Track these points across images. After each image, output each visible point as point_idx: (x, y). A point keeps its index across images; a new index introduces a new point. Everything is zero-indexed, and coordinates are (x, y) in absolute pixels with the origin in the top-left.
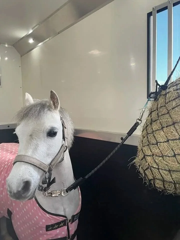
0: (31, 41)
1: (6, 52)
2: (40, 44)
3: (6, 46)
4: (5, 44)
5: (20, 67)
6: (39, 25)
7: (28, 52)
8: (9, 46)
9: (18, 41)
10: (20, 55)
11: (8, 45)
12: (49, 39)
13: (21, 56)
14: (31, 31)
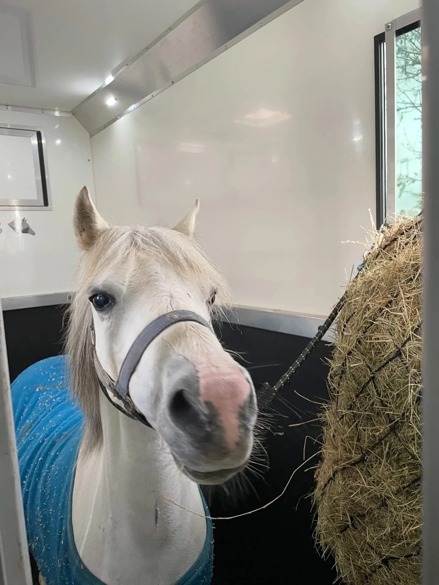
0: (111, 101)
1: (57, 126)
2: (132, 108)
3: (57, 114)
4: (55, 110)
5: (89, 160)
6: (127, 65)
7: (105, 127)
8: (62, 115)
9: (83, 102)
10: (88, 135)
11: (61, 111)
12: (152, 95)
13: (91, 136)
14: (109, 79)
